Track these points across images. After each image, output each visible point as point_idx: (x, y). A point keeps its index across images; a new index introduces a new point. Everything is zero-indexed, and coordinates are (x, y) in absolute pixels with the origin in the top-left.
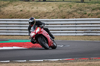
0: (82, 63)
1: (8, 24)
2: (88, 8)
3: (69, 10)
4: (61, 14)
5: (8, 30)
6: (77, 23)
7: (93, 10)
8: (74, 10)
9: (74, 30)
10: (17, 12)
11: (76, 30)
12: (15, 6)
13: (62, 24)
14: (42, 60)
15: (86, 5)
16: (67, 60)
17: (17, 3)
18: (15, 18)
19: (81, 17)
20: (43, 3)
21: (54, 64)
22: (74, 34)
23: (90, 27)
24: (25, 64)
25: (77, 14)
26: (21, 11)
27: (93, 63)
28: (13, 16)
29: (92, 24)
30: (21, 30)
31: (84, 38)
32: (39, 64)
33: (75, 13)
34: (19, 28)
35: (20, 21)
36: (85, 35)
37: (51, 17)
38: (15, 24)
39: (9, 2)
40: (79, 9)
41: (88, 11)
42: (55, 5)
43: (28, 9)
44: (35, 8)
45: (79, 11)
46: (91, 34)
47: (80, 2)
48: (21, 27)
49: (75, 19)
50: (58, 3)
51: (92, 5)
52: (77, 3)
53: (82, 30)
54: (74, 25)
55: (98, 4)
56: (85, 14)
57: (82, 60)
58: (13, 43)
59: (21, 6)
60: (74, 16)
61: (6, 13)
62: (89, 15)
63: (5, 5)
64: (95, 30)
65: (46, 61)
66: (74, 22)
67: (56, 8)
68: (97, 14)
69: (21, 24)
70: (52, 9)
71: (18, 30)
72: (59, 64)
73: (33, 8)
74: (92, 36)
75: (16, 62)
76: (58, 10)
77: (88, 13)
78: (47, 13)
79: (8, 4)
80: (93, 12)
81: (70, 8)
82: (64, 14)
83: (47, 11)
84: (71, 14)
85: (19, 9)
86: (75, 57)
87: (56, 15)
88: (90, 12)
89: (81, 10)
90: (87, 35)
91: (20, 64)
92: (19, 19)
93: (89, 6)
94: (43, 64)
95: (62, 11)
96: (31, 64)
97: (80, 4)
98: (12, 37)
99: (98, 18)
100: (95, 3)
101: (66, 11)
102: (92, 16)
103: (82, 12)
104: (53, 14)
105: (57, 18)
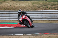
0: (45, 36)
1: (3, 14)
2: (49, 4)
3: (38, 5)
4: (33, 8)
5: (3, 17)
6: (42, 13)
7: (52, 5)
8: (41, 5)
9: (41, 17)
10: (8, 7)
11: (42, 17)
12: (7, 3)
13: (34, 14)
14: (22, 34)
15: (48, 3)
16: (37, 34)
17: (8, 1)
18: (7, 10)
19: (45, 10)
20: (23, 1)
21: (29, 36)
22: (41, 19)
23: (50, 15)
24: (12, 37)
25: (43, 8)
26: (10, 6)
27: (52, 36)
28: (5, 9)
29: (51, 13)
30: (10, 17)
31: (47, 21)
32: (21, 37)
33: (42, 7)
34: (9, 16)
35: (10, 12)
36: (47, 20)
37: (27, 9)
38: (7, 13)
39: (3, 1)
40: (44, 5)
41: (49, 6)
42: (30, 3)
43: (14, 5)
44: (18, 4)
45: (44, 6)
46: (51, 19)
47: (44, 1)
48: (10, 15)
49: (41, 11)
50: (32, 1)
51: (52, 3)
52: (43, 2)
53: (46, 17)
54: (41, 14)
55: (55, 2)
56: (48, 8)
57: (46, 34)
58: (5, 25)
59: (10, 3)
60: (41, 9)
61: (1, 7)
62: (50, 8)
63: (1, 3)
64: (53, 17)
65: (25, 35)
66: (41, 13)
67: (30, 4)
68: (54, 8)
69: (10, 14)
70: (28, 5)
71: (9, 17)
72: (32, 36)
73: (17, 4)
74: (51, 20)
75: (7, 36)
76: (32, 6)
77: (49, 7)
78: (25, 7)
79: (3, 2)
80: (52, 7)
81: (39, 4)
82: (35, 8)
83: (25, 6)
84: (39, 8)
85: (9, 5)
86: (41, 33)
87: (30, 8)
88: (50, 7)
89: (45, 6)
90: (48, 20)
91: (9, 37)
92: (9, 11)
93: (49, 3)
94: (23, 37)
95: (34, 6)
96: (16, 37)
97: (44, 2)
98: (5, 21)
99: (55, 10)
100: (53, 1)
101: (36, 6)
102: (51, 9)
103: (46, 6)
104: (29, 8)
105: (31, 10)
